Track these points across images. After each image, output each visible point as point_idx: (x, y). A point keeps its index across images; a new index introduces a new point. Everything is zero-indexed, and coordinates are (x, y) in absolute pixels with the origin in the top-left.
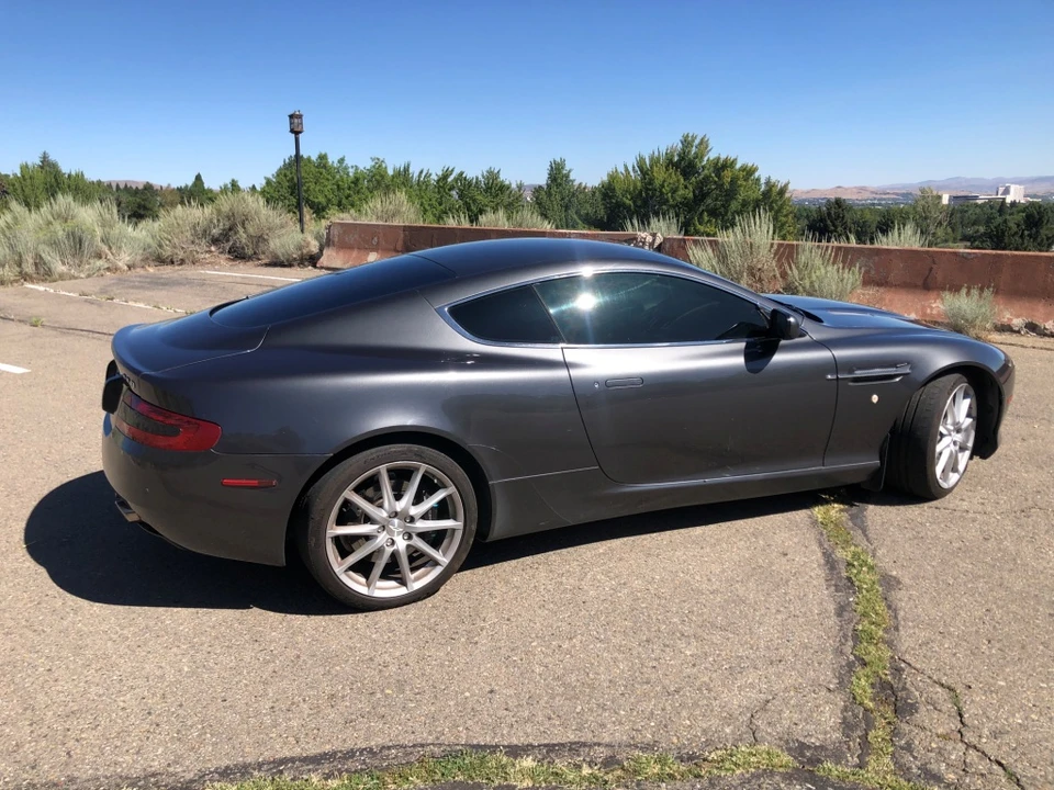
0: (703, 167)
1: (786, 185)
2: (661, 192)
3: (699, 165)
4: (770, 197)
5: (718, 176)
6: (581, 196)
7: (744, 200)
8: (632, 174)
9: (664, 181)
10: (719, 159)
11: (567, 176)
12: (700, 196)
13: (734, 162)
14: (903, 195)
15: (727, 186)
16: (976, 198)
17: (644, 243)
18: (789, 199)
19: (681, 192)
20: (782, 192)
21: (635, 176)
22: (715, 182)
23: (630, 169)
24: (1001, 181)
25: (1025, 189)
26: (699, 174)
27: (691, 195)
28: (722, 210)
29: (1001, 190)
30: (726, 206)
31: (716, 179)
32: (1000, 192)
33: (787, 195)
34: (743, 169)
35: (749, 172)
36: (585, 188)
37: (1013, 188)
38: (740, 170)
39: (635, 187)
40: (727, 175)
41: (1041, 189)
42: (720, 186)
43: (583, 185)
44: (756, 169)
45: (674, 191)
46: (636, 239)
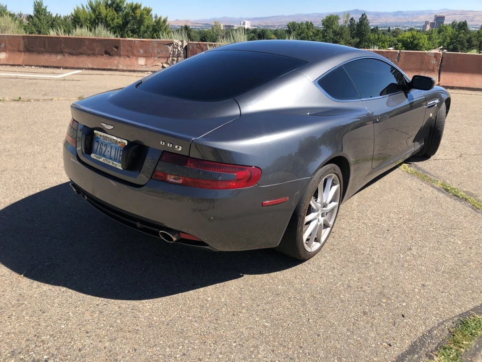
0: (125, 8)
1: (166, 18)
2: (106, 20)
3: (122, 6)
4: (159, 24)
5: (133, 12)
6: (59, 21)
7: (147, 25)
8: (86, 9)
9: (107, 14)
10: (132, 3)
11: (45, 10)
12: (126, 23)
13: (140, 6)
14: (205, 24)
15: (138, 18)
16: (233, 26)
17: (177, 45)
18: (168, 25)
19: (116, 21)
20: (165, 21)
21: (88, 10)
22: (132, 16)
23: (85, 7)
24: (242, 19)
25: (251, 23)
26: (123, 11)
27: (121, 22)
28: (137, 30)
29: (242, 23)
30: (139, 28)
31: (133, 14)
32: (242, 24)
33: (167, 23)
34: (145, 9)
35: (148, 11)
36: (60, 17)
37: (246, 22)
38: (143, 10)
39: (91, 18)
40: (138, 12)
41: (257, 23)
42: (134, 18)
43: (59, 15)
44: (151, 10)
45: (113, 20)
46: (173, 43)
